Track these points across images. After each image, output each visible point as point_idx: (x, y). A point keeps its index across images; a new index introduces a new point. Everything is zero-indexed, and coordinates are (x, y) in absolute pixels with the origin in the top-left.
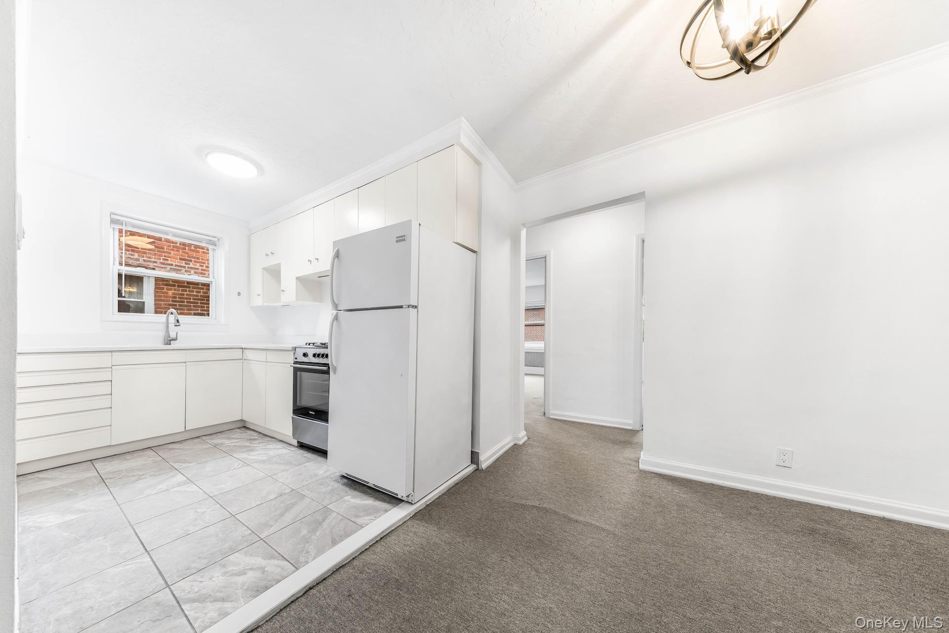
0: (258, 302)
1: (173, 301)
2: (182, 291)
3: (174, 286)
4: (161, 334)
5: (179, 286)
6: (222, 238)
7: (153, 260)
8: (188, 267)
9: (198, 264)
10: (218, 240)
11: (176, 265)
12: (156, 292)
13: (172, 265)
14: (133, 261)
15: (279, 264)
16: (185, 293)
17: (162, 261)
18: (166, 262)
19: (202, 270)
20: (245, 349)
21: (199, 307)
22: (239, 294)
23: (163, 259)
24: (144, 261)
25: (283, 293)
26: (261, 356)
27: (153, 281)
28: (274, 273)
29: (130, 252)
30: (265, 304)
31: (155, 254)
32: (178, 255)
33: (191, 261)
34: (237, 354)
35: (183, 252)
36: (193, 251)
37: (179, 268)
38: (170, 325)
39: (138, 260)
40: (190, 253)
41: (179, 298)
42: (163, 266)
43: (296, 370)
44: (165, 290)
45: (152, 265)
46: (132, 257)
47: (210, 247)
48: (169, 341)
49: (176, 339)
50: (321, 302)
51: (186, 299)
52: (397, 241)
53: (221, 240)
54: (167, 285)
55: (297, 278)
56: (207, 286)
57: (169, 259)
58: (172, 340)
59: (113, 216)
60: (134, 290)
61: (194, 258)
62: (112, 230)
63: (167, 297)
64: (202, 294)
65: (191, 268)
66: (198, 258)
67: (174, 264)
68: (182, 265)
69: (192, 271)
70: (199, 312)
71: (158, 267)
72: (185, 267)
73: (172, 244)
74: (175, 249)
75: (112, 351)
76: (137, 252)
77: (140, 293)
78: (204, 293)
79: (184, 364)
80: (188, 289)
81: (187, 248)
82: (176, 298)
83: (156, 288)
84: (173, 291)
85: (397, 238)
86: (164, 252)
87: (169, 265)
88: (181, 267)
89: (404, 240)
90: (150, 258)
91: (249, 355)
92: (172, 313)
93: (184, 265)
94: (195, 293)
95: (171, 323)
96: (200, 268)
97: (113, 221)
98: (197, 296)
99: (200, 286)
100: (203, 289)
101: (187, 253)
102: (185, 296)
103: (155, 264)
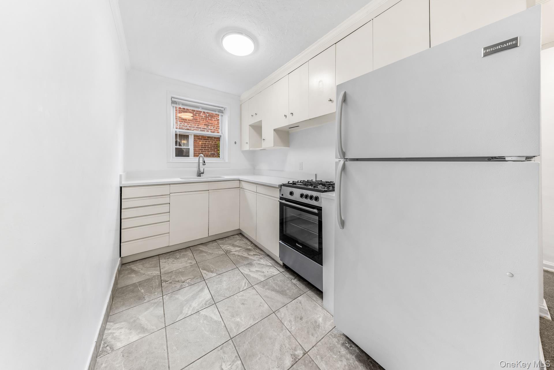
0: (247, 148)
1: (202, 147)
2: (205, 142)
3: (202, 139)
4: (196, 169)
5: (204, 139)
6: (226, 108)
7: (193, 126)
8: (208, 129)
9: (212, 127)
10: (224, 109)
11: (203, 128)
12: (194, 143)
13: (201, 128)
14: (184, 127)
15: (261, 121)
16: (207, 143)
17: (196, 126)
18: (198, 127)
19: (214, 130)
20: (241, 180)
21: (212, 150)
22: (235, 143)
23: (197, 125)
24: (189, 127)
25: (264, 142)
26: (253, 188)
27: (193, 136)
28: (257, 128)
29: (183, 123)
30: (251, 149)
31: (194, 123)
32: (203, 122)
33: (209, 125)
34: (236, 184)
35: (206, 121)
36: (210, 120)
37: (204, 130)
38: (200, 164)
39: (187, 126)
40: (209, 121)
41: (204, 146)
42: (197, 129)
43: (282, 205)
44: (198, 142)
45: (192, 128)
46: (184, 125)
47: (220, 114)
48: (200, 174)
49: (203, 173)
50: (289, 147)
51: (207, 146)
52: (486, 55)
53: (226, 109)
54: (199, 139)
55: (275, 130)
56: (218, 139)
57: (200, 125)
58: (201, 174)
59: (173, 99)
60: (185, 142)
61: (210, 123)
62: (172, 107)
63: (199, 145)
64: (214, 143)
65: (209, 129)
66: (212, 124)
67: (202, 127)
68: (205, 128)
69: (210, 131)
70: (213, 153)
71: (194, 129)
72: (206, 129)
73: (201, 117)
74: (202, 119)
75: (170, 184)
76: (186, 123)
77: (188, 144)
78: (215, 142)
79: (208, 192)
80: (208, 141)
81: (207, 118)
82: (202, 145)
83: (194, 141)
84: (201, 142)
85: (485, 49)
86: (197, 122)
87: (200, 128)
88: (204, 129)
89: (515, 46)
90: (192, 125)
91: (244, 185)
92: (201, 157)
93: (206, 128)
94: (211, 143)
95: (201, 163)
96: (213, 129)
97: (173, 102)
98: (212, 144)
99: (213, 139)
100: (214, 140)
101: (207, 121)
102: (207, 145)
103: (194, 128)
